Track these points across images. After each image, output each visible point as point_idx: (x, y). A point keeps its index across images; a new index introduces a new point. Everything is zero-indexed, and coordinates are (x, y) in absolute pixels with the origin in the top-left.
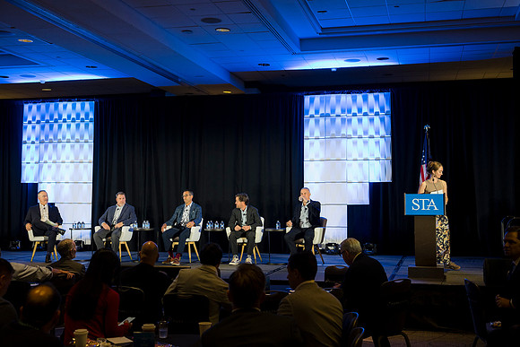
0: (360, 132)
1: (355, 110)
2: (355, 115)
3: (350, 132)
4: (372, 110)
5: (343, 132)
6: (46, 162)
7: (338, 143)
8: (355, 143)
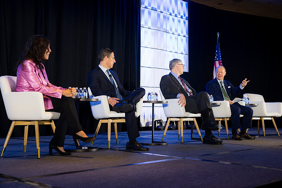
0: (174, 30)
1: (171, 11)
2: (171, 14)
3: (168, 29)
4: (179, 14)
5: (164, 27)
7: (162, 36)
8: (171, 37)
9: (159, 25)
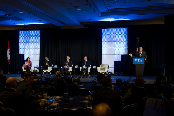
0: (118, 40)
2: (117, 35)
4: (122, 33)
5: (113, 40)
6: (26, 48)
7: (112, 43)
8: (117, 43)
9: (110, 40)
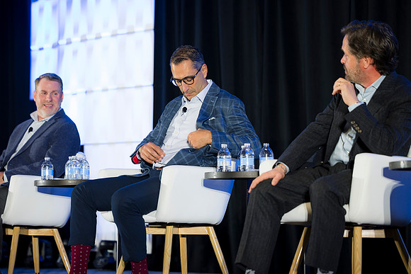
6: (69, 43)
